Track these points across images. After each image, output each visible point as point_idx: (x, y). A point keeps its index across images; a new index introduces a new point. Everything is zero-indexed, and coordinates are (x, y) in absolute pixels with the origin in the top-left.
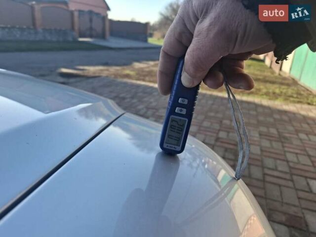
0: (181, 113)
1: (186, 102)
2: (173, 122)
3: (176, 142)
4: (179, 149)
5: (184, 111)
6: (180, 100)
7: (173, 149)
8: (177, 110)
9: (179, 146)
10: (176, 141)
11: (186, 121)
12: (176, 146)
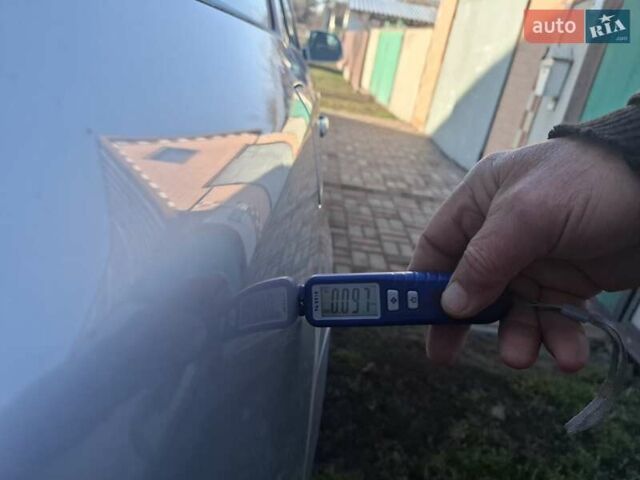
0: (389, 302)
1: (413, 305)
2: (366, 292)
3: (328, 307)
4: (317, 316)
5: (393, 307)
6: (412, 294)
7: (314, 305)
8: (393, 293)
9: (323, 316)
10: (330, 308)
11: (376, 315)
12: (320, 308)
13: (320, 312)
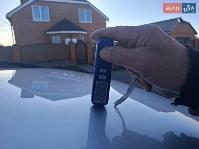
0: (103, 79)
1: (105, 71)
2: (99, 85)
5: (105, 77)
6: (101, 71)
7: (101, 103)
8: (100, 77)
10: (102, 97)
11: (106, 83)
13: (103, 101)
